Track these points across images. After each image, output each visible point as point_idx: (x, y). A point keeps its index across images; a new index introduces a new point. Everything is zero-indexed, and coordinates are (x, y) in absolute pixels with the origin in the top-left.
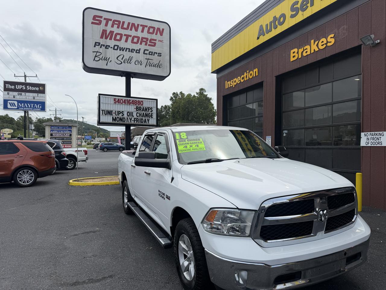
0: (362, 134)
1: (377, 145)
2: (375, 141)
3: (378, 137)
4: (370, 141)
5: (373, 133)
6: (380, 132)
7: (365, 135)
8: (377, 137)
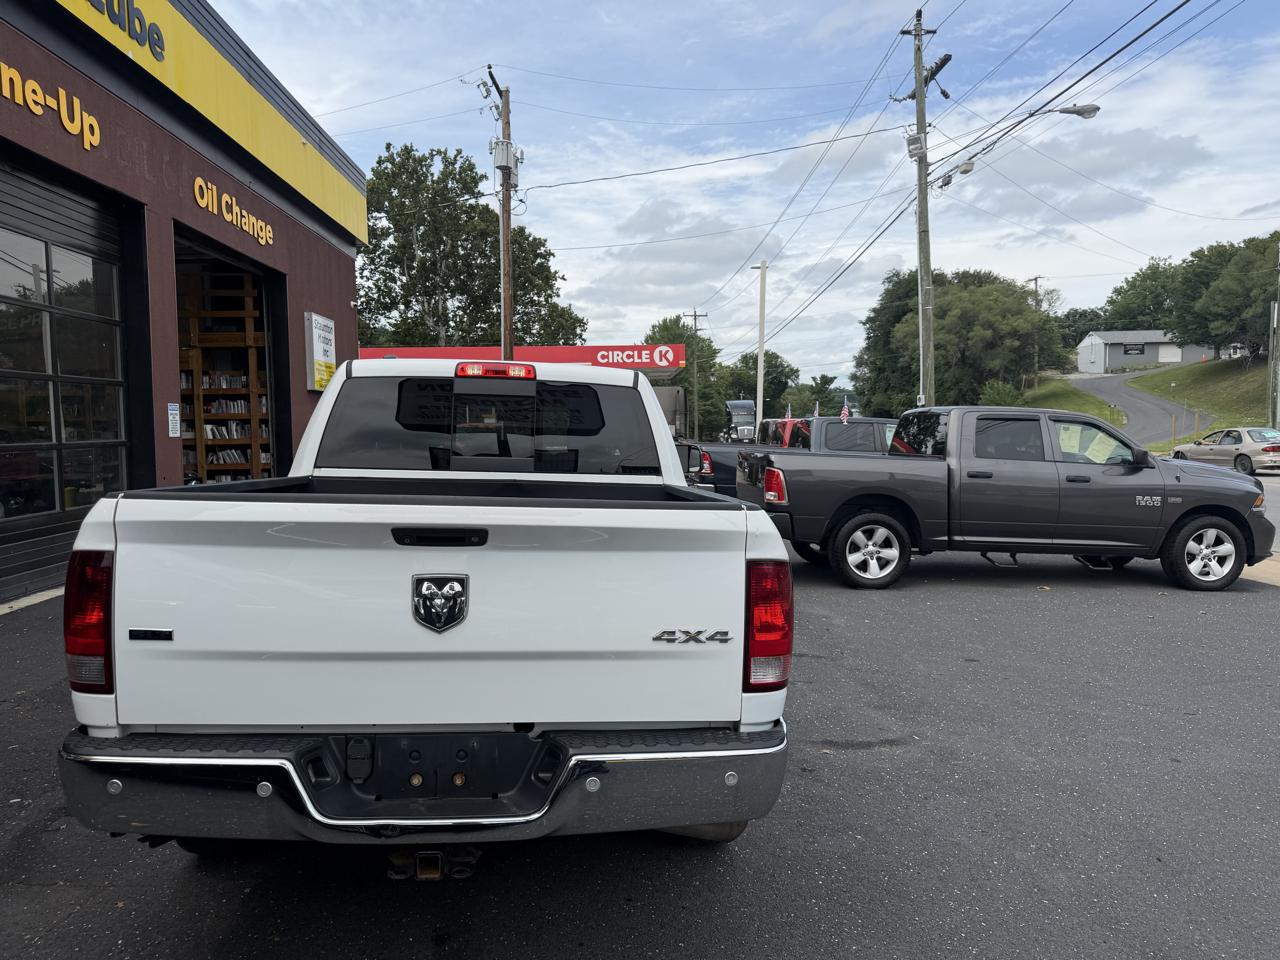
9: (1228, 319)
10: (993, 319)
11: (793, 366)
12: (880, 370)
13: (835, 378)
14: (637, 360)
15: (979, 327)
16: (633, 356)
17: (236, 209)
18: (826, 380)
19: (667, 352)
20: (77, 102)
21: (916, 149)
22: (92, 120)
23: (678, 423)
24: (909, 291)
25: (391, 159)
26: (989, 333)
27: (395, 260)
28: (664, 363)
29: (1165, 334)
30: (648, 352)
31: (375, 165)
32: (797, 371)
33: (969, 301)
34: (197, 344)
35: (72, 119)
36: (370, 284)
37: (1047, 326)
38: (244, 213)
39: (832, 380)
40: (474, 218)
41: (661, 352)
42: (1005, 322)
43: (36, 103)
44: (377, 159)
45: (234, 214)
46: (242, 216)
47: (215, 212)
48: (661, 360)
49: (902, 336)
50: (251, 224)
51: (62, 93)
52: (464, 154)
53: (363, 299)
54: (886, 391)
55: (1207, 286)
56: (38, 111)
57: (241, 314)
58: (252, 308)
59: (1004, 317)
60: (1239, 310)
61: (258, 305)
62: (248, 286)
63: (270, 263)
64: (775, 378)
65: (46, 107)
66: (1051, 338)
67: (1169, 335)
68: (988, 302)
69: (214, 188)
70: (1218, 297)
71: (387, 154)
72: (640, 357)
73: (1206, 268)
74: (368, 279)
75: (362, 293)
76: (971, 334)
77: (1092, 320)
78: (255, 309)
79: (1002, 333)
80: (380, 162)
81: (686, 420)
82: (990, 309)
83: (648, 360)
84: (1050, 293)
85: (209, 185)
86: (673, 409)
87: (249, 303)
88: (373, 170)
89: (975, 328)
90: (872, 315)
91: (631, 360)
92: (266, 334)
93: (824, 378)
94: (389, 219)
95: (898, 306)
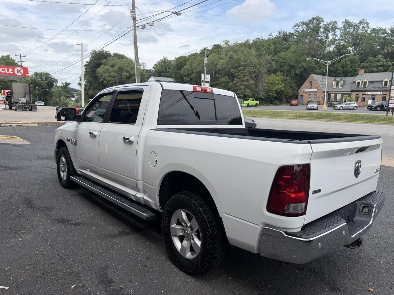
9: (188, 76)
10: (129, 70)
11: (55, 78)
12: (91, 82)
13: (70, 83)
14: (6, 72)
15: (125, 72)
16: (5, 70)
18: (67, 84)
19: (20, 70)
21: (133, 15)
23: (27, 97)
24: (100, 58)
26: (128, 74)
28: (19, 74)
29: (172, 79)
30: (12, 69)
32: (57, 80)
33: (121, 63)
37: (143, 74)
39: (69, 84)
41: (18, 70)
42: (132, 71)
48: (18, 73)
49: (100, 72)
54: (93, 89)
55: (183, 67)
59: (132, 69)
60: (191, 74)
64: (49, 82)
66: (144, 78)
67: (173, 80)
68: (127, 65)
70: (186, 71)
72: (8, 70)
73: (182, 62)
76: (122, 74)
77: (149, 73)
79: (132, 75)
81: (30, 96)
82: (127, 66)
83: (12, 73)
84: (143, 64)
86: (24, 92)
89: (124, 72)
90: (87, 64)
91: (4, 72)
93: (66, 83)
95: (97, 62)
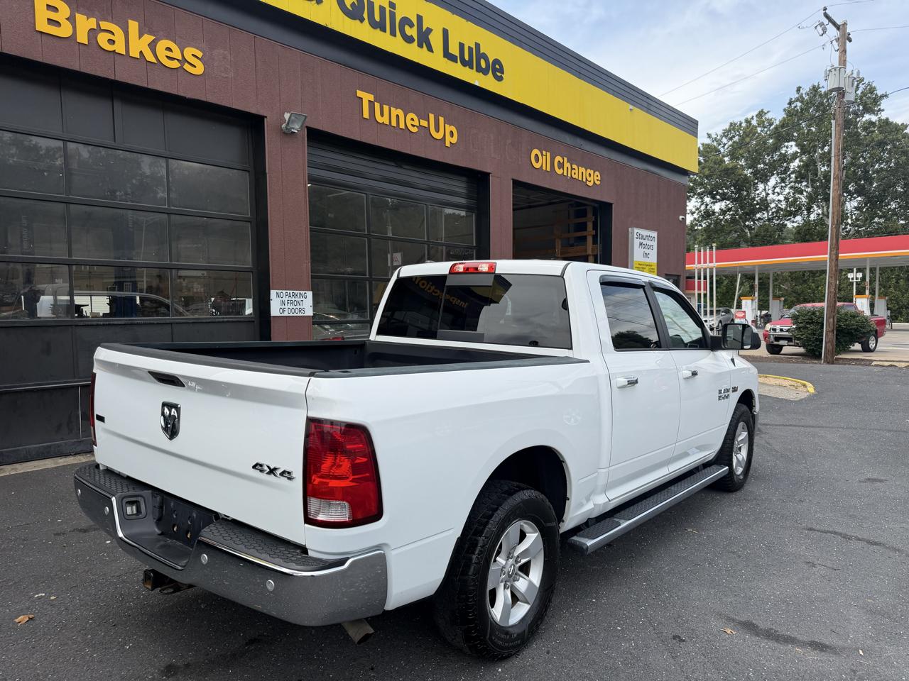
0: (273, 293)
1: (298, 315)
2: (295, 307)
3: (299, 300)
4: (286, 306)
5: (291, 292)
6: (302, 292)
7: (278, 295)
8: (297, 299)
17: (567, 165)
20: (441, 119)
22: (453, 129)
25: (801, 99)
27: (801, 176)
31: (786, 106)
34: (559, 256)
35: (437, 130)
36: (781, 197)
38: (574, 166)
40: (873, 131)
43: (413, 126)
44: (788, 101)
45: (565, 168)
46: (572, 169)
47: (548, 169)
50: (579, 173)
51: (432, 117)
52: (866, 81)
53: (774, 210)
56: (415, 130)
57: (584, 233)
58: (592, 229)
61: (595, 228)
62: (590, 215)
63: (598, 198)
65: (420, 127)
69: (548, 154)
71: (797, 96)
74: (779, 194)
75: (773, 205)
78: (593, 229)
80: (790, 103)
85: (544, 153)
87: (590, 226)
88: (785, 110)
92: (599, 246)
94: (797, 145)
